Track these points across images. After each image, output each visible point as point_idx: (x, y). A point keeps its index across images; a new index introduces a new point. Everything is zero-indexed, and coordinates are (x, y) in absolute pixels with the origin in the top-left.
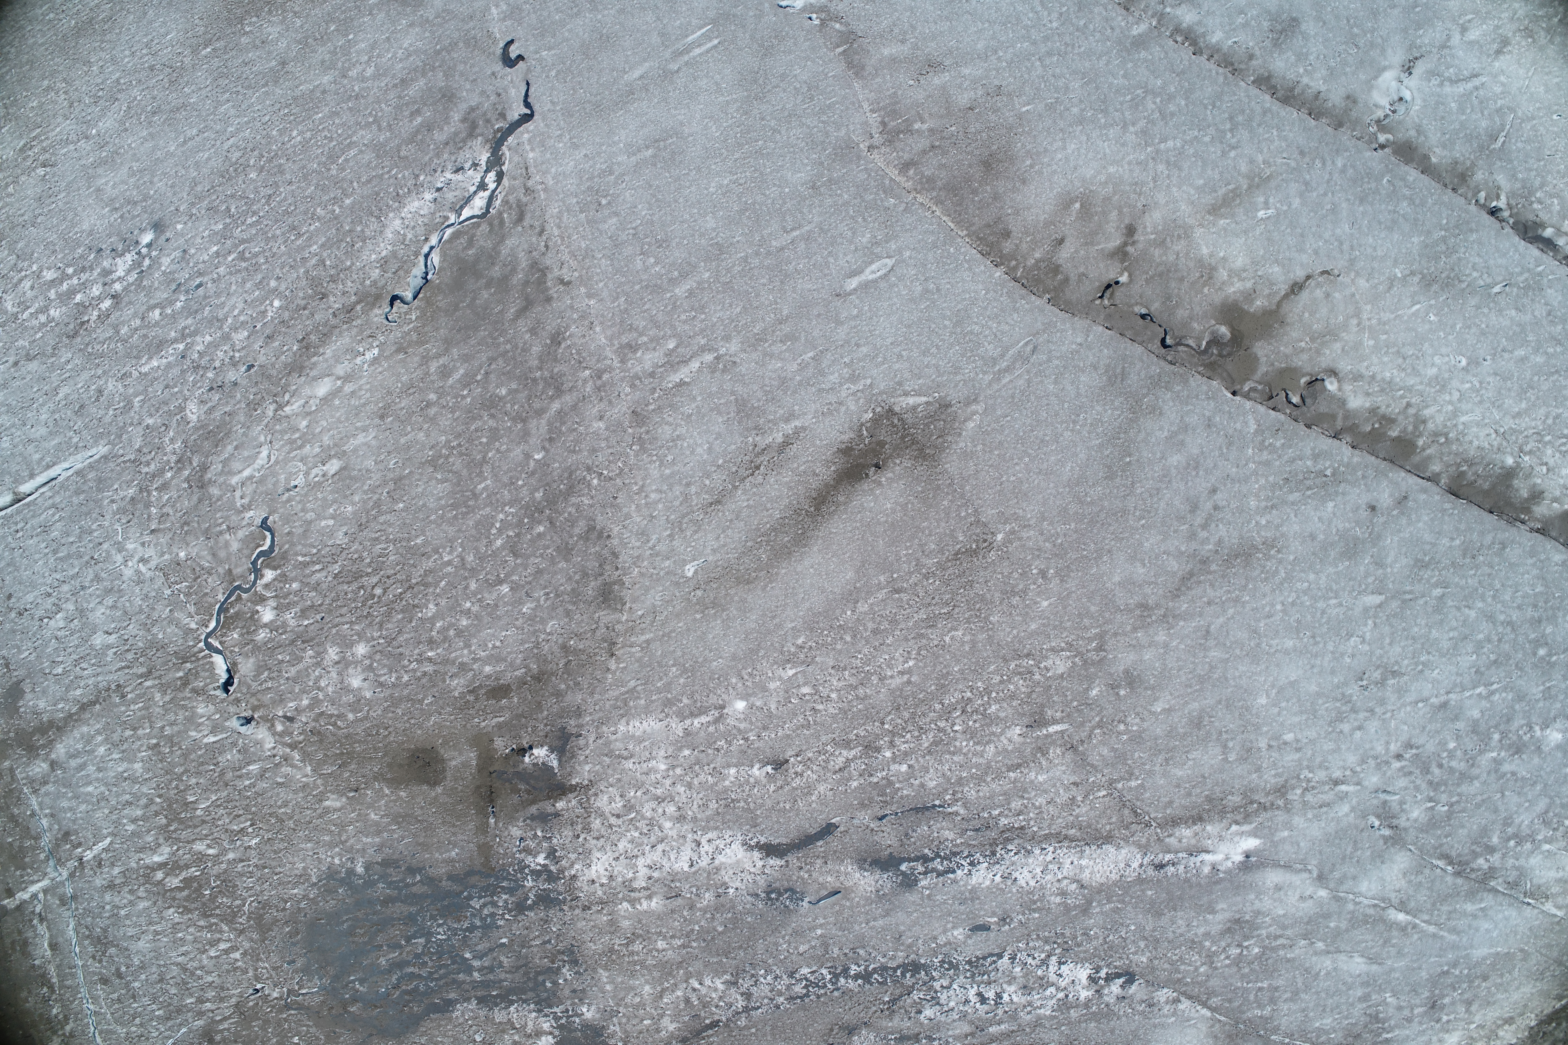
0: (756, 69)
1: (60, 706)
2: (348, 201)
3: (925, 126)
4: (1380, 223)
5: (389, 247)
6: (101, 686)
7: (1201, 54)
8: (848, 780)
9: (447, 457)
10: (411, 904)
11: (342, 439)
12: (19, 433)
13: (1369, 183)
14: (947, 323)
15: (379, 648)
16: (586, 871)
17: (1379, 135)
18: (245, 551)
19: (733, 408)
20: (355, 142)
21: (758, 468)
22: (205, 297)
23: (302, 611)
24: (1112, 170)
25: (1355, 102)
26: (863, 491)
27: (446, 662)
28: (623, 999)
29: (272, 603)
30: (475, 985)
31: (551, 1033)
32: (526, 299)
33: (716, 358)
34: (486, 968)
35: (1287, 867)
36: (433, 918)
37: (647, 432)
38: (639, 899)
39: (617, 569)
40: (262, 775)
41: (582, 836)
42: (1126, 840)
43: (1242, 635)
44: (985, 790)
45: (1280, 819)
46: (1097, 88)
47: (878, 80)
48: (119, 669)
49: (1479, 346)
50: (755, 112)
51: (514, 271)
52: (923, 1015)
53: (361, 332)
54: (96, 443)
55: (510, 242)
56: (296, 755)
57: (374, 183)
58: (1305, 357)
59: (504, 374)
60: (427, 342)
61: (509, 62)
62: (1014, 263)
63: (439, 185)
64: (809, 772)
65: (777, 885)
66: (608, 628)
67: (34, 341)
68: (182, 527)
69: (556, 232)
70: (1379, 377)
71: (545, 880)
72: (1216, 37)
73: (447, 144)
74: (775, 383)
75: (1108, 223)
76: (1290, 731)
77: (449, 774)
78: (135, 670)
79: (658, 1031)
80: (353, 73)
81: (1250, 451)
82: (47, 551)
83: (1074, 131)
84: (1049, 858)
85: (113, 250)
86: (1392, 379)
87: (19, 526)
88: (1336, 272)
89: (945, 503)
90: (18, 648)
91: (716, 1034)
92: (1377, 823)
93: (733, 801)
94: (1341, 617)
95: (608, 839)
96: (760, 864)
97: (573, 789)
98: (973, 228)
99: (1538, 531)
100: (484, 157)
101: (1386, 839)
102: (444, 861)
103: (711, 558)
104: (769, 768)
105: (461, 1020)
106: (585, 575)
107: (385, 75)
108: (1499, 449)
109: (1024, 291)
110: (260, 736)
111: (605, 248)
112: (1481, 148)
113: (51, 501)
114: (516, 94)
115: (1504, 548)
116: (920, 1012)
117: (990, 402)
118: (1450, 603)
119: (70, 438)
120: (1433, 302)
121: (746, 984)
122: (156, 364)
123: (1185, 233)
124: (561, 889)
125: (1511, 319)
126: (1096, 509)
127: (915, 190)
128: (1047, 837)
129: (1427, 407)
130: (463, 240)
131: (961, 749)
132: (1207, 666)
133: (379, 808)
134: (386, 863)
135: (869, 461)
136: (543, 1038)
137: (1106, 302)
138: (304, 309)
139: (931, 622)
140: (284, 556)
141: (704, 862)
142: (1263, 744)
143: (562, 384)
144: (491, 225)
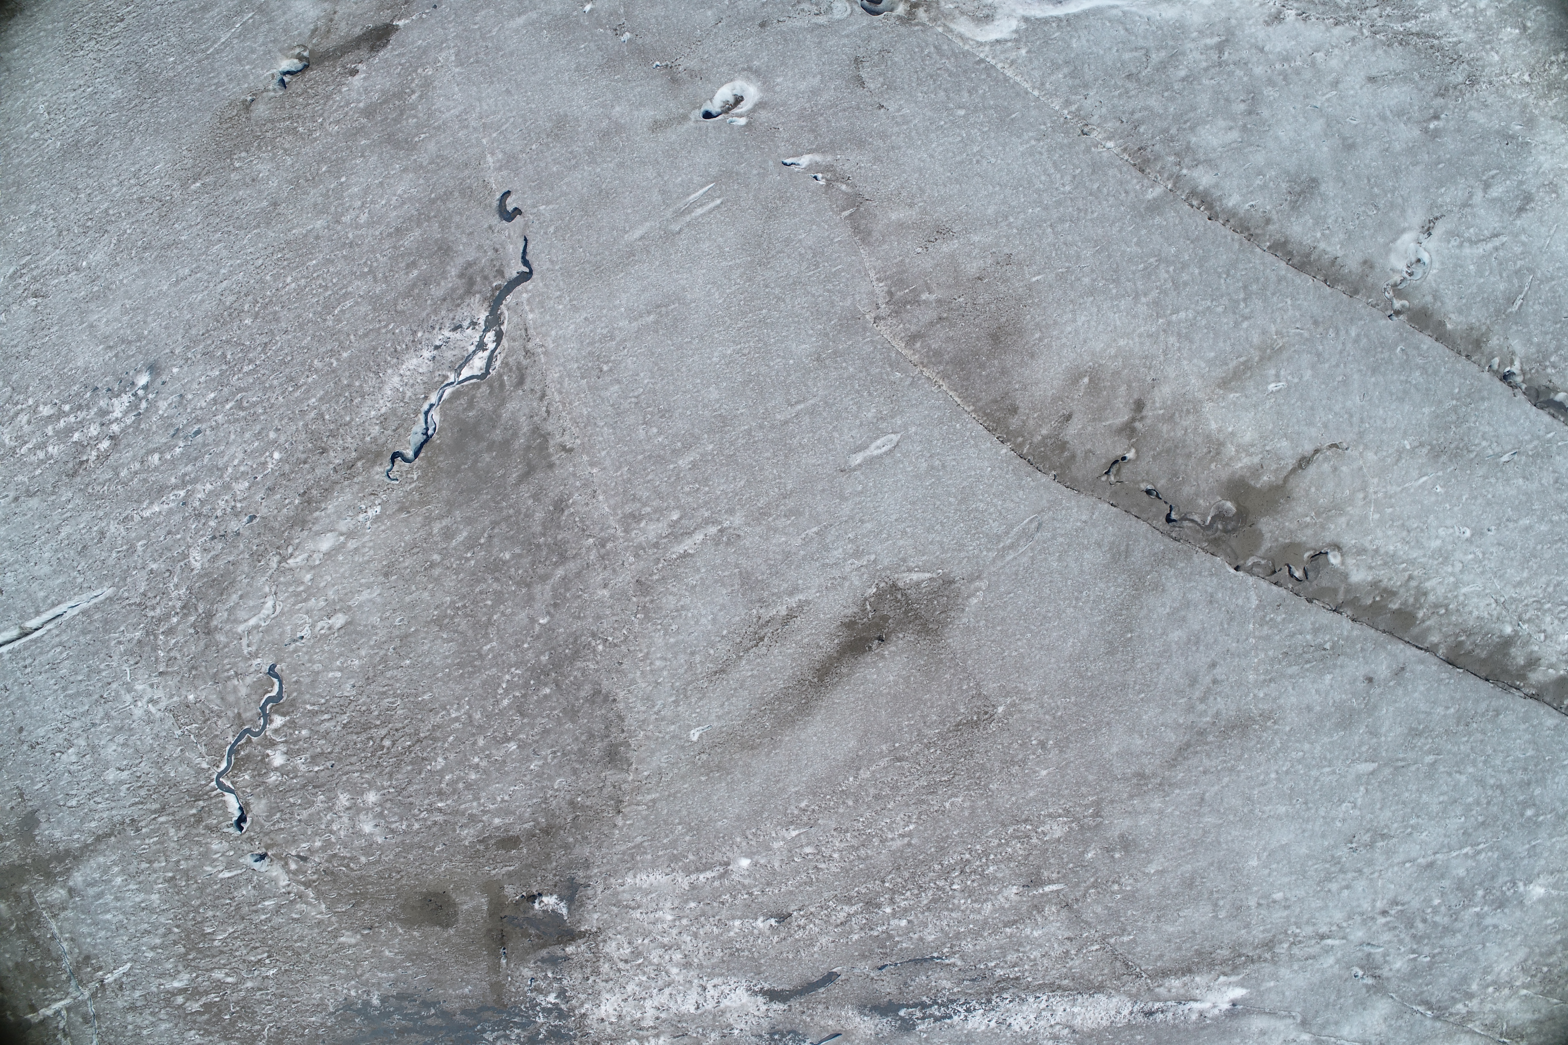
0: (760, 233)
1: (76, 837)
2: (345, 355)
3: (933, 297)
4: (1391, 394)
5: (389, 404)
6: (115, 819)
7: (1217, 219)
8: (850, 933)
9: (452, 618)
10: (426, 1035)
11: (346, 594)
12: (22, 570)
13: (1382, 352)
14: (952, 500)
15: (389, 797)
16: (595, 1010)
17: (1395, 301)
18: (254, 697)
19: (737, 581)
20: (350, 293)
21: (762, 639)
22: (205, 445)
23: (313, 758)
24: (1122, 342)
25: (1372, 267)
26: (867, 663)
27: (455, 812)
29: (283, 748)
32: (528, 464)
33: (720, 531)
35: (1272, 1014)
37: (652, 601)
38: (647, 1037)
39: (623, 731)
40: (277, 910)
41: (592, 979)
42: (1117, 989)
43: (1236, 802)
44: (982, 944)
45: (1267, 970)
46: (1109, 256)
47: (886, 247)
48: (133, 805)
49: (1484, 516)
50: (759, 278)
51: (515, 435)
53: (362, 489)
54: (100, 585)
55: (511, 406)
56: (310, 893)
57: (371, 337)
58: (1309, 532)
59: (507, 538)
60: (429, 503)
61: (508, 216)
62: (1020, 439)
63: (438, 343)
64: (812, 926)
65: (781, 1027)
66: (614, 787)
67: (34, 477)
68: (190, 671)
69: (557, 397)
70: (1382, 551)
71: (556, 1017)
72: (1232, 202)
73: (444, 300)
74: (780, 557)
75: (1116, 398)
76: (1280, 890)
77: (461, 918)
78: (148, 806)
80: (346, 219)
81: (1251, 626)
82: (56, 687)
83: (1085, 303)
84: (1043, 1005)
85: (109, 390)
86: (1395, 552)
87: (28, 662)
88: (1345, 445)
89: (947, 676)
90: (32, 779)
92: (1360, 973)
94: (1334, 784)
95: (617, 981)
96: (764, 1008)
97: (582, 935)
98: (980, 404)
99: (1532, 697)
100: (482, 316)
101: (1368, 988)
102: (457, 997)
103: (715, 724)
104: (773, 921)
106: (591, 736)
107: (379, 222)
108: (1498, 619)
109: (1030, 469)
110: (274, 874)
111: (607, 416)
112: (1498, 312)
113: (57, 639)
114: (514, 250)
115: (1498, 715)
117: (994, 579)
118: (1442, 769)
119: (75, 578)
120: (1440, 473)
122: (157, 509)
123: (1194, 408)
124: (571, 1025)
125: (1518, 488)
126: (1096, 683)
127: (922, 363)
128: (1041, 987)
129: (1429, 579)
130: (463, 401)
131: (959, 906)
132: (1200, 831)
133: (393, 946)
134: (401, 997)
135: (872, 635)
137: (1112, 478)
138: (305, 463)
139: (931, 789)
140: (293, 703)
141: (710, 1006)
142: (1252, 902)
143: (566, 551)
144: (491, 386)
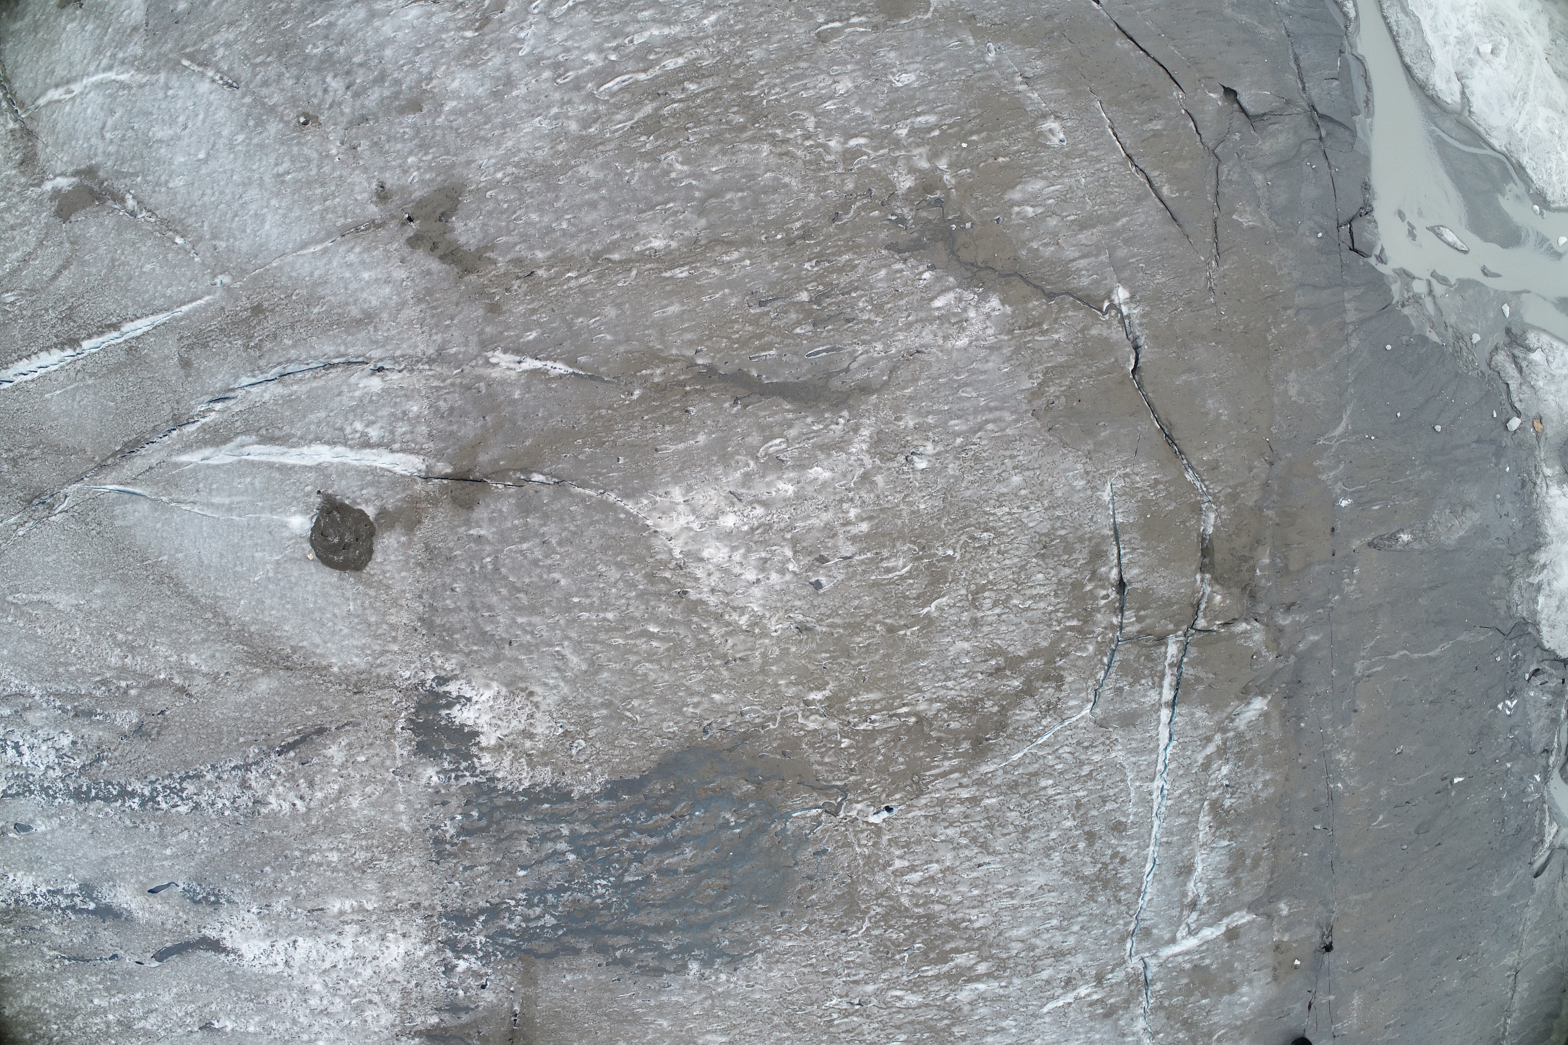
8: (144, 1001)
10: (632, 924)
16: (411, 948)
28: (386, 791)
30: (568, 818)
31: (482, 749)
34: (551, 840)
36: (607, 906)
38: (353, 912)
41: (412, 986)
52: (71, 738)
64: (180, 1015)
65: (209, 909)
71: (460, 943)
79: (350, 746)
91: (283, 737)
93: (251, 1000)
96: (225, 934)
97: (419, 1034)
102: (582, 971)
104: (217, 1026)
105: (598, 770)
116: (74, 743)
121: (245, 800)
124: (442, 931)
134: (658, 972)
136: (493, 742)
141: (281, 944)
